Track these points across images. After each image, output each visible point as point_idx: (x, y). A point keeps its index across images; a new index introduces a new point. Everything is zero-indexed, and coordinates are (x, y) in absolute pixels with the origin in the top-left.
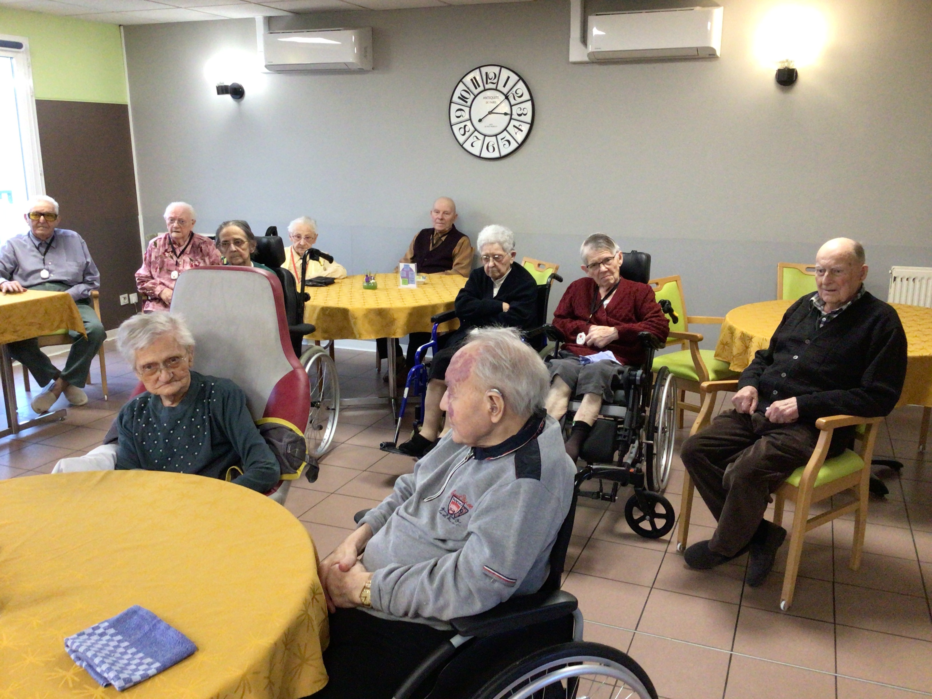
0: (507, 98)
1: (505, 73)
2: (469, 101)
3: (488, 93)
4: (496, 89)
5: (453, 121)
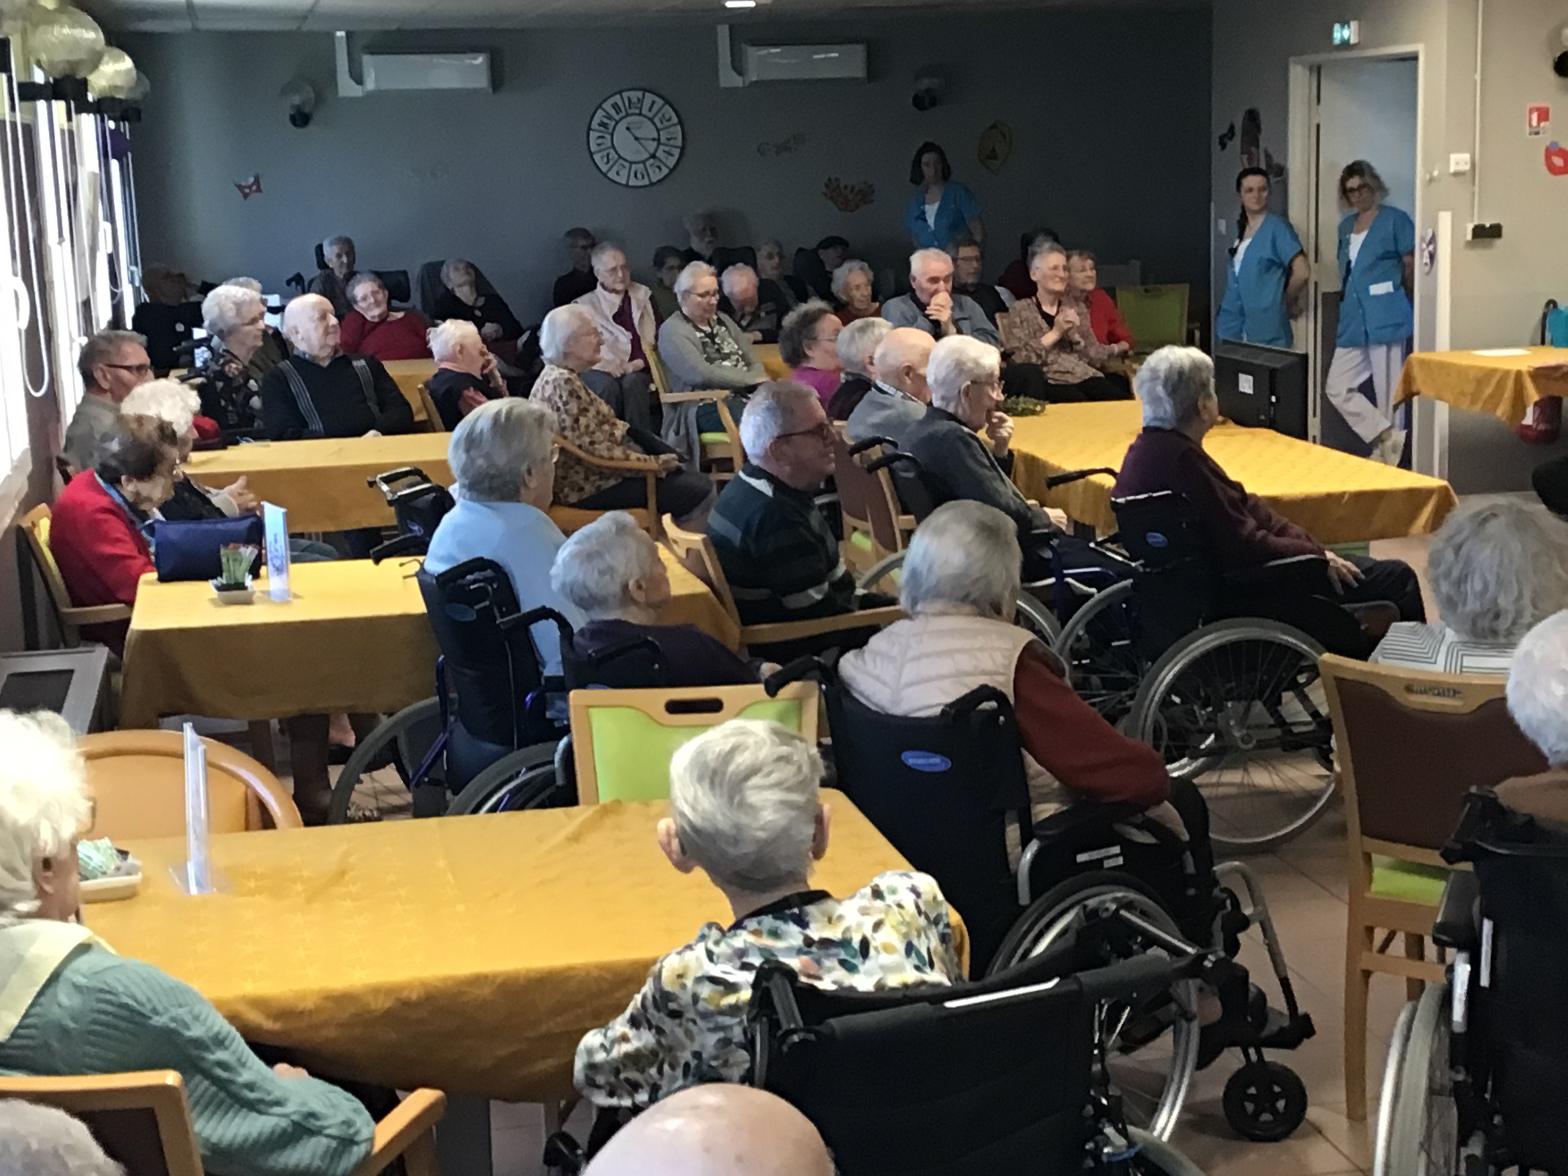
0: (653, 122)
1: (649, 97)
2: (611, 128)
3: (629, 119)
4: (640, 114)
5: (593, 150)
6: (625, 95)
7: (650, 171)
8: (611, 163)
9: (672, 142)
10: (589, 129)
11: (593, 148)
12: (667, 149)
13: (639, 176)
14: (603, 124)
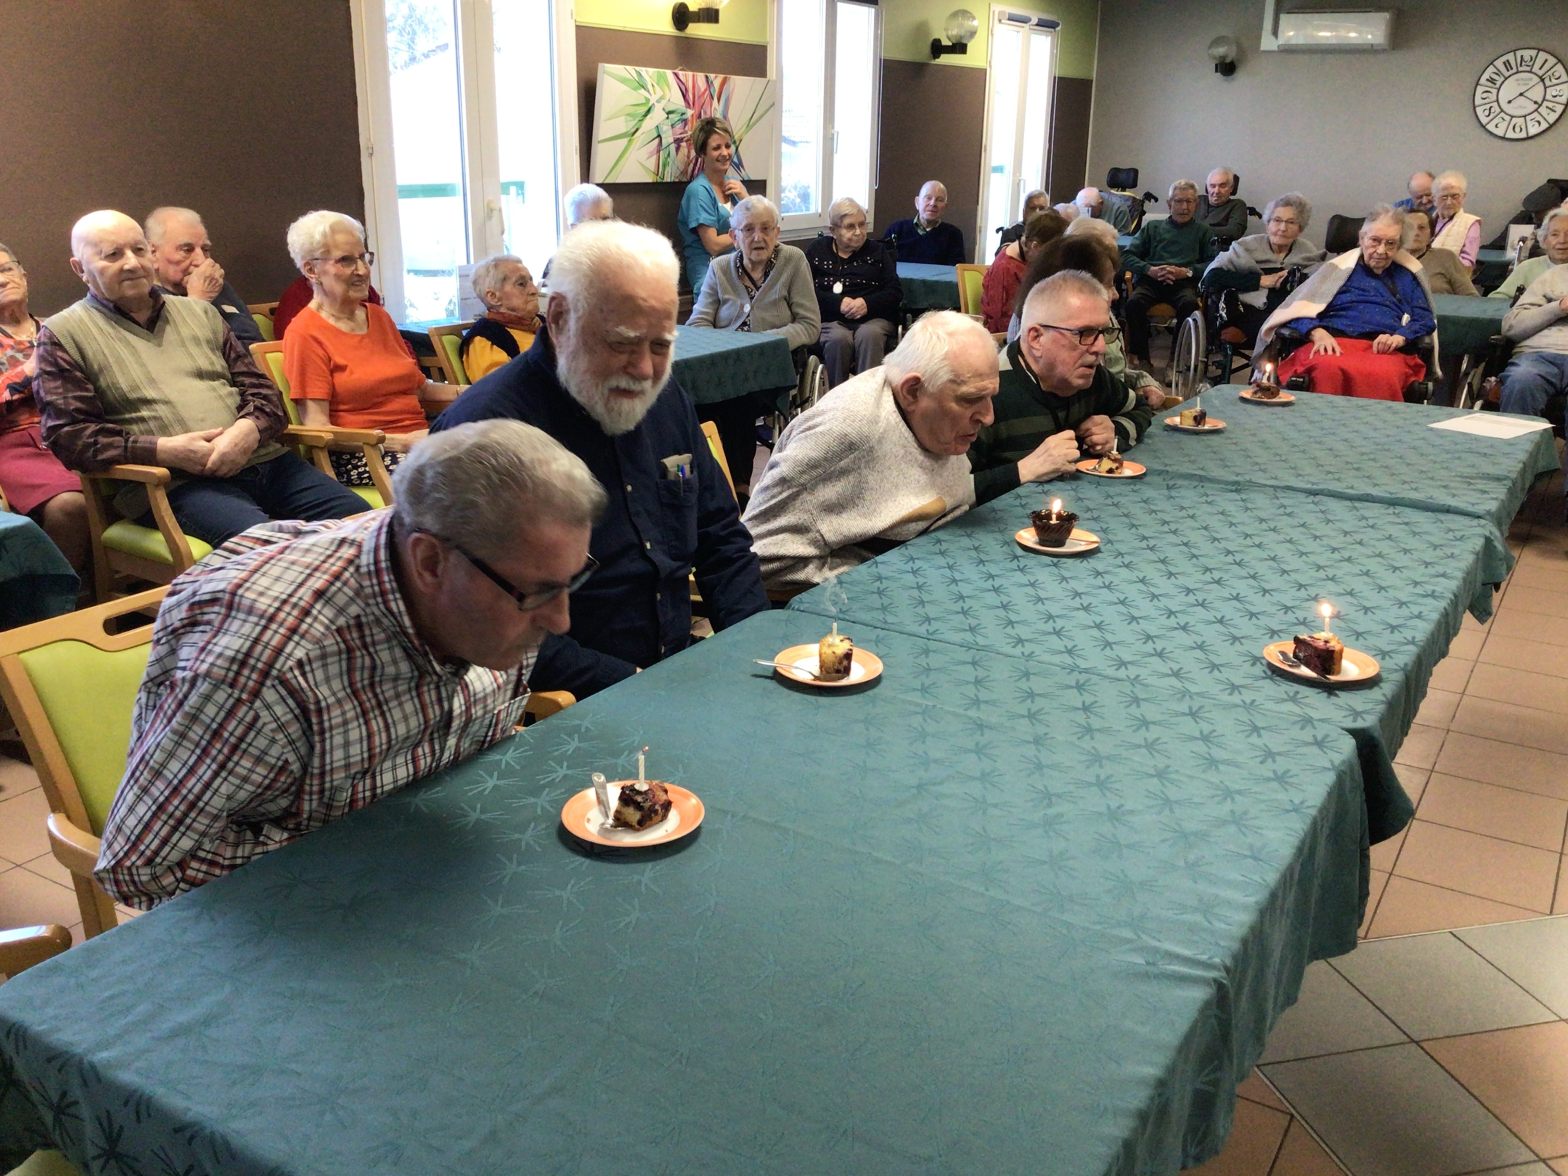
0: (1543, 80)
1: (1543, 56)
2: (1498, 84)
3: (1521, 76)
4: (1530, 72)
5: (1477, 103)
6: (1519, 53)
7: (1530, 124)
8: (1492, 116)
9: (1558, 99)
10: (1477, 84)
11: (1478, 101)
12: (1550, 105)
13: (1517, 129)
14: (1492, 81)
